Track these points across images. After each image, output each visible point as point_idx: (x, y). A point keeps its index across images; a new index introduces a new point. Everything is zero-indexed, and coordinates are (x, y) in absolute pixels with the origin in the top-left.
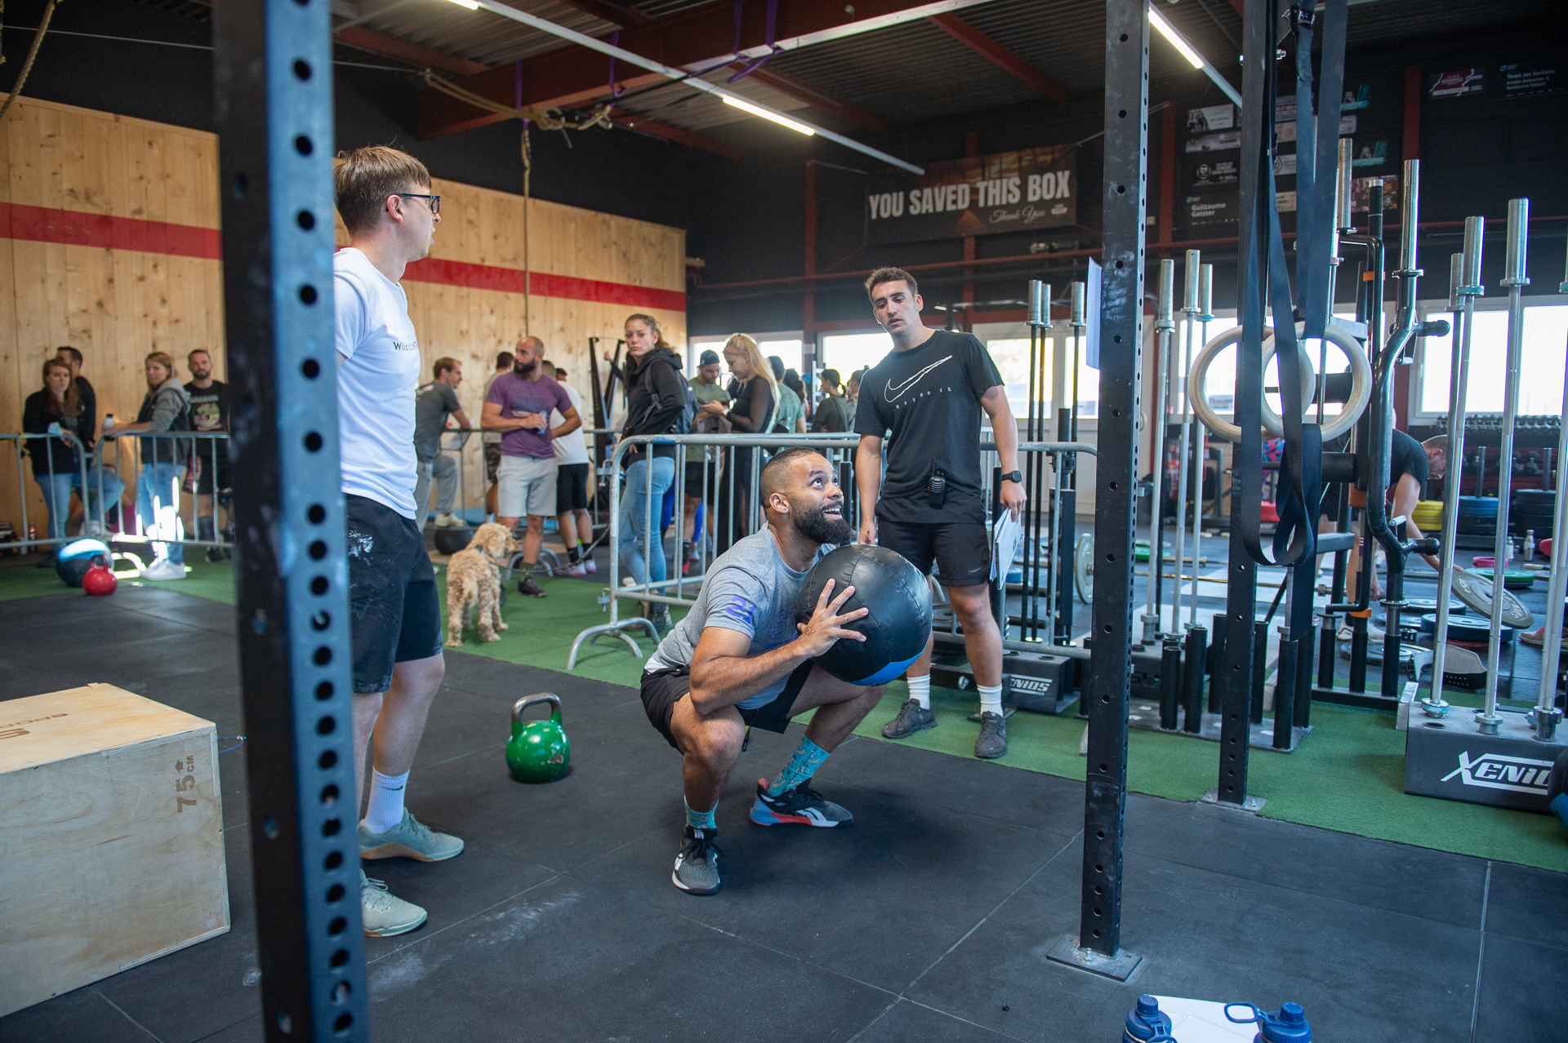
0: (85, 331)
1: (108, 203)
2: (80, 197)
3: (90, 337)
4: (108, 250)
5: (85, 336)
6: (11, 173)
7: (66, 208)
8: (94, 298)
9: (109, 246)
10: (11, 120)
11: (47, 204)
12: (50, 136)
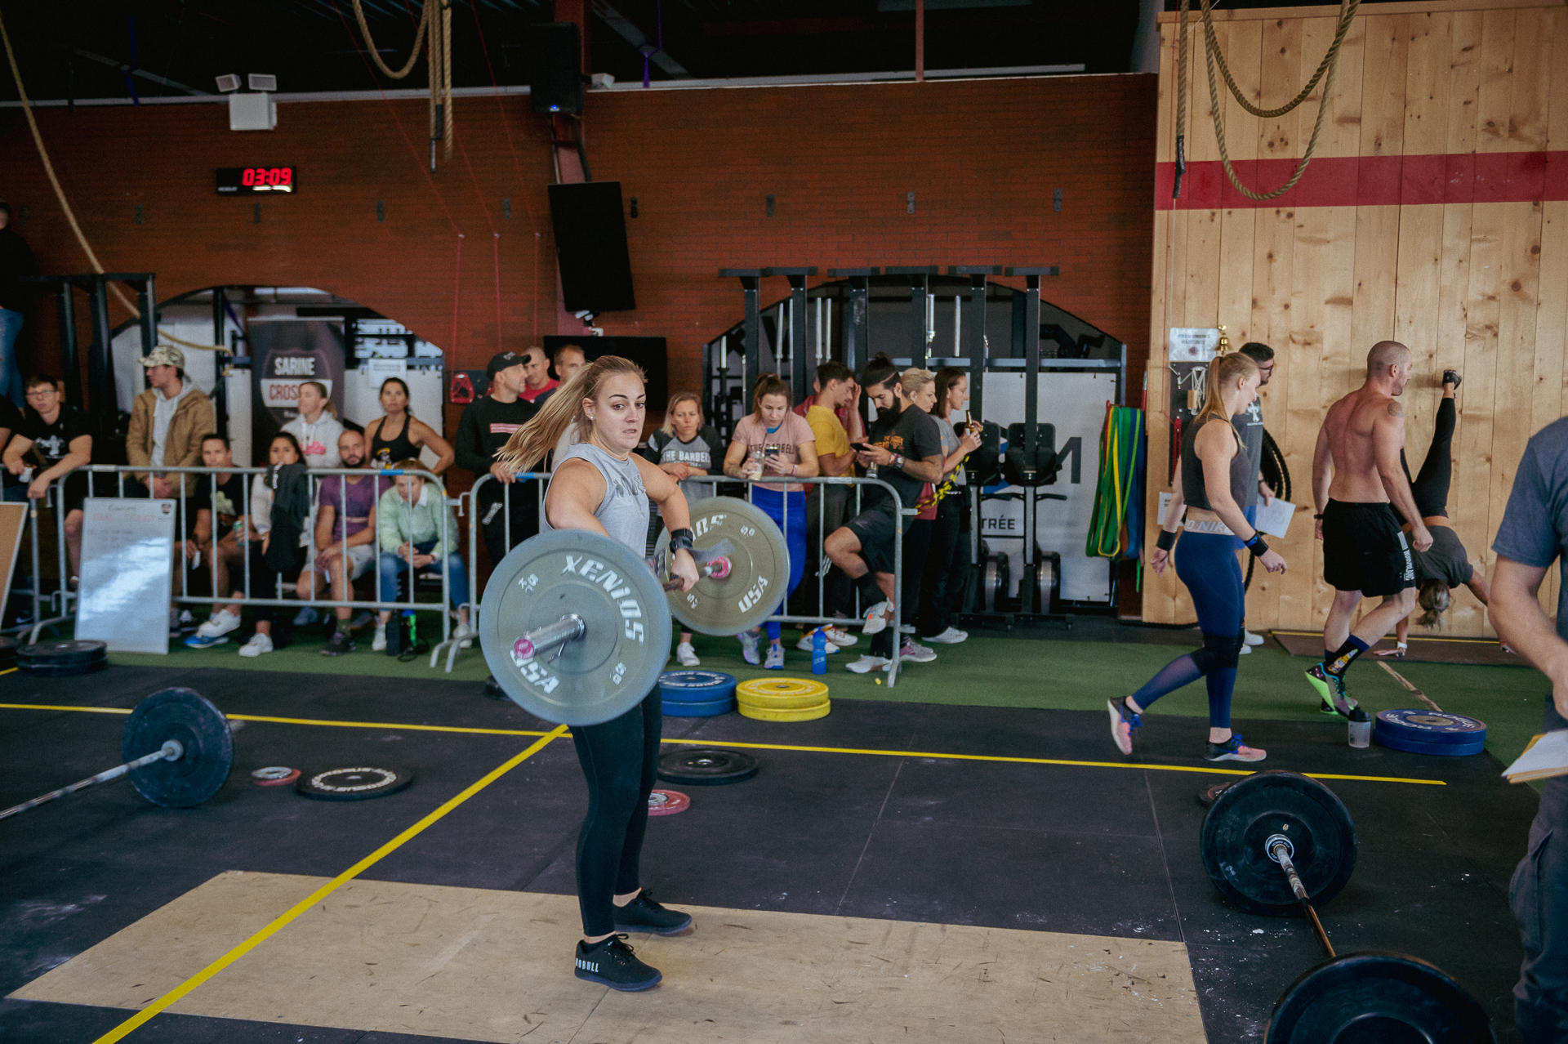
0: (1488, 327)
1: (1544, 132)
2: (1502, 132)
3: (1496, 335)
4: (1536, 205)
5: (1489, 334)
6: (1407, 114)
7: (1478, 151)
8: (1508, 277)
9: (1537, 198)
10: (1413, 39)
11: (1452, 149)
12: (1465, 50)
